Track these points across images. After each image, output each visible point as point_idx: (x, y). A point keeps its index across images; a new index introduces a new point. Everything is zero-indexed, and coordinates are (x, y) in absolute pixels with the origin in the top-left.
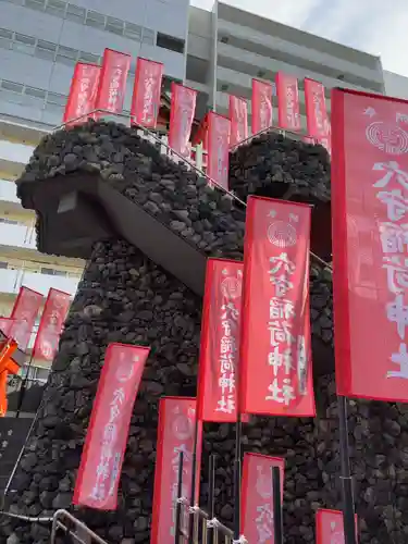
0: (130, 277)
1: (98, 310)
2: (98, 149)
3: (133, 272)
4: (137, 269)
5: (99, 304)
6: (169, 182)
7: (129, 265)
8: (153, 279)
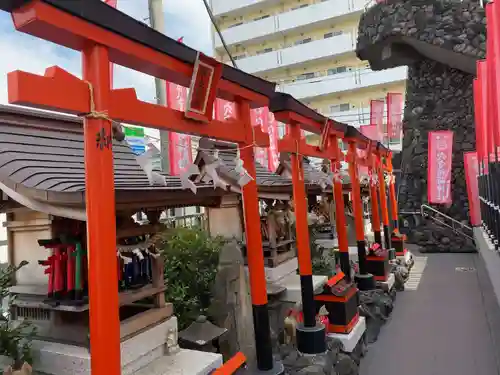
0: (436, 83)
1: (420, 109)
2: (396, 16)
3: (438, 79)
4: (440, 76)
5: (420, 105)
6: (448, 17)
7: (433, 76)
8: (452, 79)
